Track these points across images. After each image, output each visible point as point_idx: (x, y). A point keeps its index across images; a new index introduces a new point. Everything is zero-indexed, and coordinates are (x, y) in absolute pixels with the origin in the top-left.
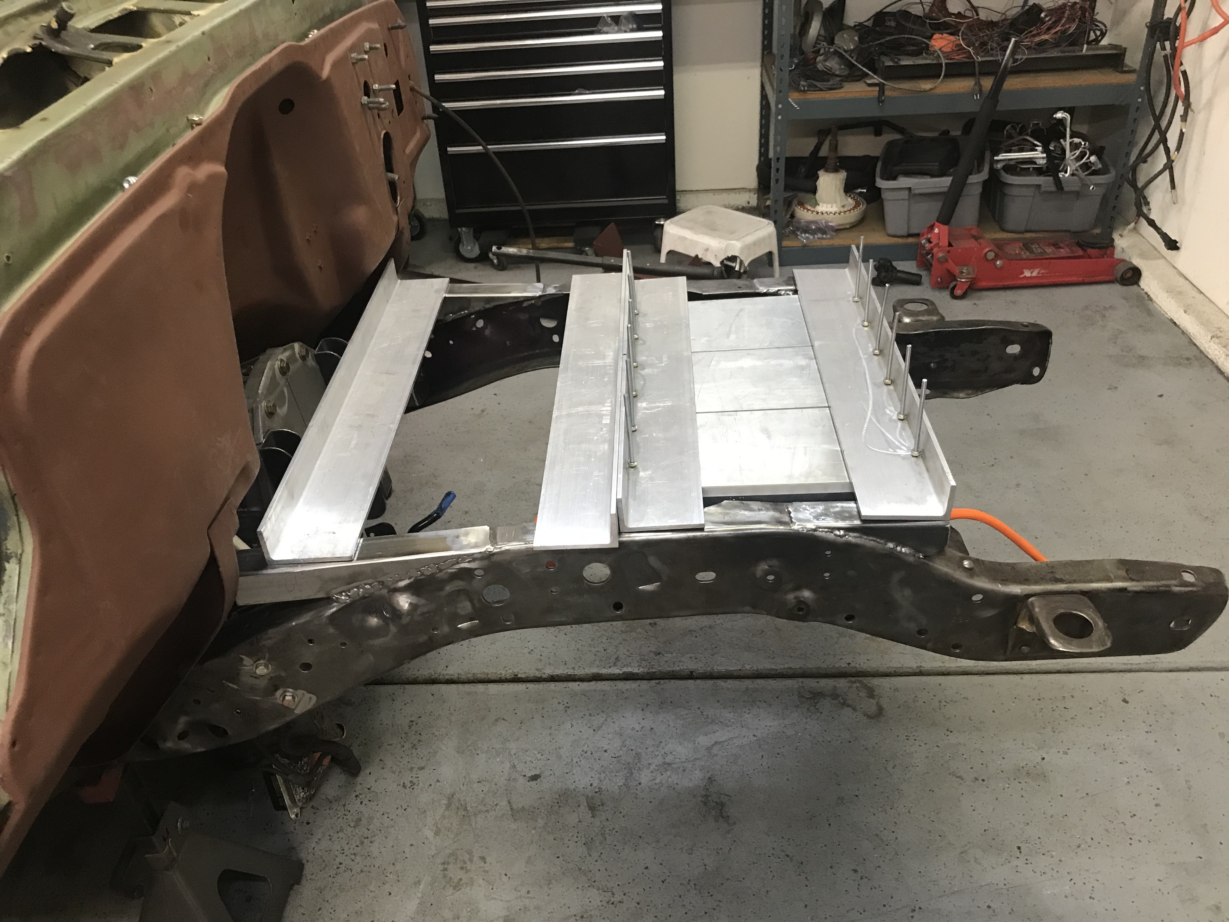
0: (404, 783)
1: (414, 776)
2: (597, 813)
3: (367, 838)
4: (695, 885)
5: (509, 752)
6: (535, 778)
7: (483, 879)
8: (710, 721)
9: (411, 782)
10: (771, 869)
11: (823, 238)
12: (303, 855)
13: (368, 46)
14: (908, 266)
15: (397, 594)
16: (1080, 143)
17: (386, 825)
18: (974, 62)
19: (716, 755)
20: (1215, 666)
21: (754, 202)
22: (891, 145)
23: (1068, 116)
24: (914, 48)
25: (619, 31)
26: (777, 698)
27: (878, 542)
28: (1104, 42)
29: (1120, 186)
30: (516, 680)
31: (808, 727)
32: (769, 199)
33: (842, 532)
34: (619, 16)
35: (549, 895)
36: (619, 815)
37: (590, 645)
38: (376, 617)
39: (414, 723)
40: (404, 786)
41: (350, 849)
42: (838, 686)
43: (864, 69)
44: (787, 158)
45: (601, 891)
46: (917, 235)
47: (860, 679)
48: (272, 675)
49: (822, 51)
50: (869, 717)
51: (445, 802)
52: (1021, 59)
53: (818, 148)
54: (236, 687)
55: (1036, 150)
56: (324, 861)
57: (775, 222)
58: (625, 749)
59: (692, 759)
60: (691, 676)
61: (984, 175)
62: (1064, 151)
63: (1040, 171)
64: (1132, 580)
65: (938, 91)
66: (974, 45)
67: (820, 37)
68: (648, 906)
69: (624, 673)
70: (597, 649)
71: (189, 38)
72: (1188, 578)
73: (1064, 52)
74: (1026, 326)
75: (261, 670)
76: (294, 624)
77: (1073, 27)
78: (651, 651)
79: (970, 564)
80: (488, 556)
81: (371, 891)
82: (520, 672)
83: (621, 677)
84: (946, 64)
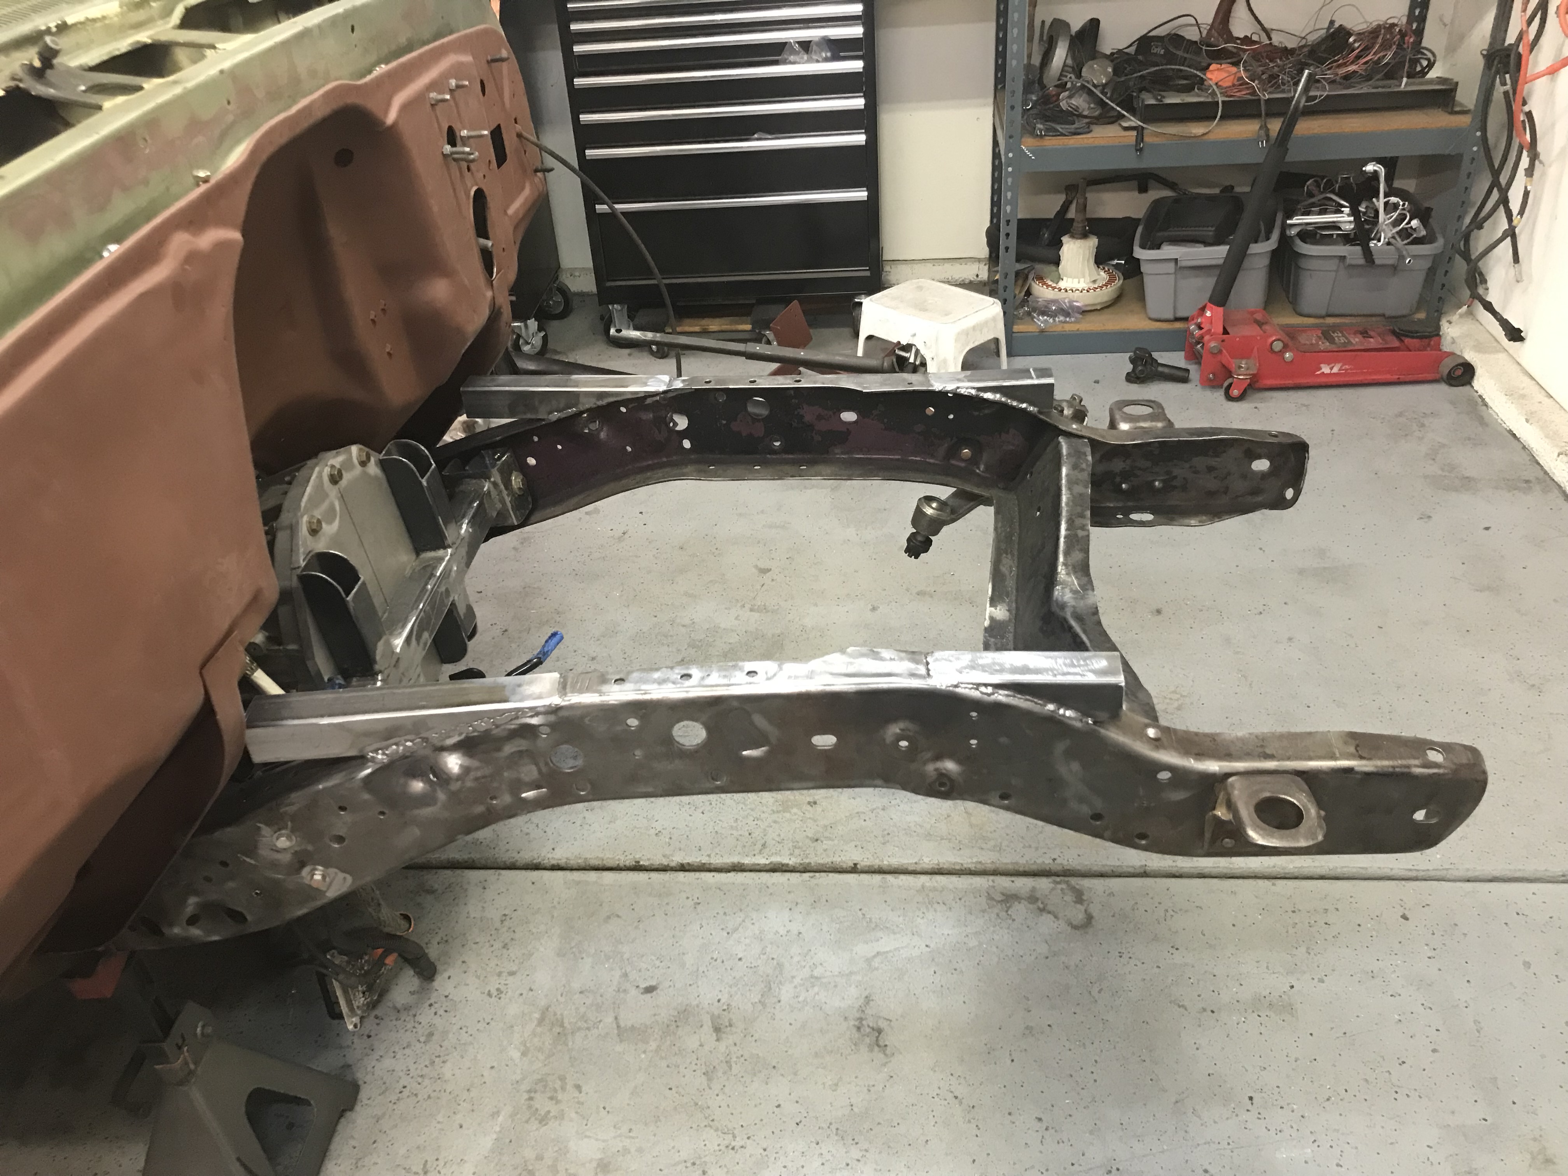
0: (489, 991)
1: (503, 982)
2: (724, 1036)
3: (439, 1056)
4: (837, 1129)
5: (622, 957)
6: (650, 990)
7: (577, 1113)
8: (873, 925)
9: (498, 990)
10: (934, 1113)
11: (1065, 322)
12: (360, 1075)
13: (454, 84)
14: (1175, 359)
15: (445, 754)
16: (1398, 202)
17: (463, 1042)
18: (1259, 100)
19: (877, 969)
20: (1526, 875)
21: (984, 275)
22: (1156, 204)
23: (1381, 170)
24: (1185, 82)
25: (810, 61)
26: (960, 899)
27: (1036, 703)
28: (1432, 74)
29: (1450, 258)
30: (637, 868)
31: (996, 937)
32: (997, 272)
33: (990, 690)
34: (810, 42)
35: (655, 1135)
36: (750, 1039)
37: (732, 827)
38: (422, 781)
39: (508, 918)
40: (489, 994)
41: (417, 1069)
42: (1038, 887)
43: (1118, 109)
44: (1020, 221)
45: (719, 1133)
46: (1185, 319)
47: (1066, 879)
48: (297, 849)
49: (1069, 85)
50: (1075, 927)
51: (537, 1015)
52: (1321, 96)
53: (1065, 207)
54: (253, 862)
55: (1342, 212)
56: (384, 1083)
57: (1004, 302)
58: (764, 957)
59: (847, 972)
60: (854, 870)
61: (1272, 244)
62: (1377, 212)
63: (1347, 239)
64: (1361, 758)
65: (1212, 137)
66: (1259, 78)
67: (1066, 68)
68: (777, 1153)
69: (771, 863)
70: (740, 833)
71: (202, 78)
72: (1435, 756)
73: (1377, 88)
74: (1276, 436)
75: (283, 842)
76: (321, 787)
77: (1390, 55)
78: (807, 837)
79: (1155, 734)
80: (555, 710)
81: (439, 1122)
82: (643, 858)
83: (768, 868)
84: (1223, 102)
